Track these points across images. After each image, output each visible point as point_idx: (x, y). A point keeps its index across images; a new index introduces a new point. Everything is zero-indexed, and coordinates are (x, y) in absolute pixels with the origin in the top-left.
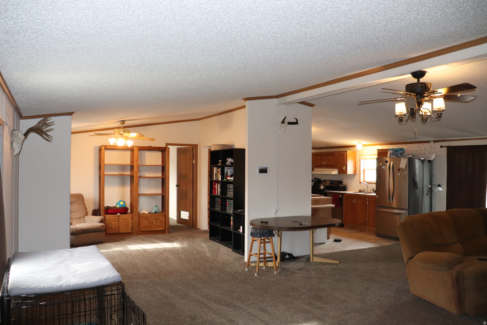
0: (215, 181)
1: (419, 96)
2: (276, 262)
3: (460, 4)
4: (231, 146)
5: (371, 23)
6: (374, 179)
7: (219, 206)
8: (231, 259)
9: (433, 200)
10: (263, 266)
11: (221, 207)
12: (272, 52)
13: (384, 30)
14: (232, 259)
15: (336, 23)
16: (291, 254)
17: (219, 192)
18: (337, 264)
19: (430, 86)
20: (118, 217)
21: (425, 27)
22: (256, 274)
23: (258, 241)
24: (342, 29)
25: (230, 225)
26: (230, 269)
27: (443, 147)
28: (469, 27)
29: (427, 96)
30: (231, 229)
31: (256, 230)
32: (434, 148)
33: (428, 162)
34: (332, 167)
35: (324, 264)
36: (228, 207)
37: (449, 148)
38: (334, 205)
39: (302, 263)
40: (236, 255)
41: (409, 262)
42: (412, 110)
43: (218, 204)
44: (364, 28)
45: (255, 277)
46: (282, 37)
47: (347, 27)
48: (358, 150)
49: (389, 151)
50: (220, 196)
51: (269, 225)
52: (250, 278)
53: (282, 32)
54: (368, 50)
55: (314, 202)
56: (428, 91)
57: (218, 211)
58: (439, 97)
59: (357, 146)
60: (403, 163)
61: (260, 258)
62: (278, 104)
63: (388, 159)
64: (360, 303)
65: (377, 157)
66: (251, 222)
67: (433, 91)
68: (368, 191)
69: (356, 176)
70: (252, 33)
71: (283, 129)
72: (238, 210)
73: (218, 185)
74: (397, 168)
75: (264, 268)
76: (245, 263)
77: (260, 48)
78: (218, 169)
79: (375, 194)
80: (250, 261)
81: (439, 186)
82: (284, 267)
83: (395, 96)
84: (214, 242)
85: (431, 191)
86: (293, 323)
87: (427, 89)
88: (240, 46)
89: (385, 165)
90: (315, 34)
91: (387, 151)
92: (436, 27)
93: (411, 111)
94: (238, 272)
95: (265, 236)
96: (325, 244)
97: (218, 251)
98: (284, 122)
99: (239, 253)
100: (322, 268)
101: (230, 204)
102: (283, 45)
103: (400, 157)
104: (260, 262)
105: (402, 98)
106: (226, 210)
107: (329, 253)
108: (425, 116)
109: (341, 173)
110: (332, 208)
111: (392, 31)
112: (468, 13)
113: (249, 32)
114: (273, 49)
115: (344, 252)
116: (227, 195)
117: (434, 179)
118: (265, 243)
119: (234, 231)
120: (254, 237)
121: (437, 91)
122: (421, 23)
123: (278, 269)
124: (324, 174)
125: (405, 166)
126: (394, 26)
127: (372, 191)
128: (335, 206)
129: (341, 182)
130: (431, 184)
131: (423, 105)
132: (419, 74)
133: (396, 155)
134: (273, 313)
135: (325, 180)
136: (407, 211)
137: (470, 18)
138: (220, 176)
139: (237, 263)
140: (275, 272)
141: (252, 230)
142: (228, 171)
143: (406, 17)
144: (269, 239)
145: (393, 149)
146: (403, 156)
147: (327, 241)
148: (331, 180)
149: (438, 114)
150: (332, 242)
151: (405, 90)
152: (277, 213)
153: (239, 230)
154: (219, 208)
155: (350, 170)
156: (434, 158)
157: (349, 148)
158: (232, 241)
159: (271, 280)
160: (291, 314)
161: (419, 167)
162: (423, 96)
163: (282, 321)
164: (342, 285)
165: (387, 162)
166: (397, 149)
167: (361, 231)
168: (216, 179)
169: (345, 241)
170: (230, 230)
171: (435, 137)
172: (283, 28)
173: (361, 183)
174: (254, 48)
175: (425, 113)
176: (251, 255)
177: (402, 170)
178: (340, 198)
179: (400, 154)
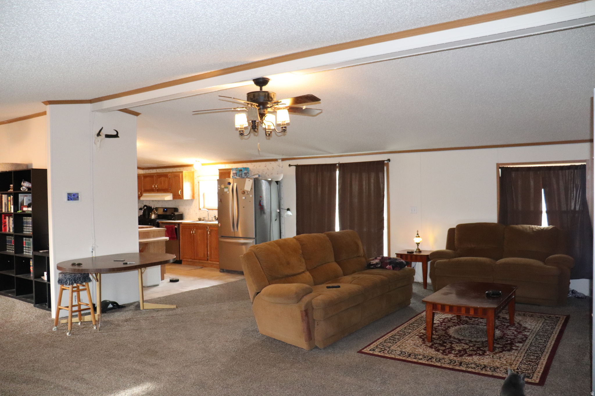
0: (4, 214)
1: (261, 107)
2: (95, 315)
3: (299, 7)
4: (27, 165)
5: (202, 16)
6: (215, 204)
7: (12, 248)
8: (32, 318)
9: (283, 226)
10: (78, 321)
11: (15, 248)
12: (76, 41)
13: (219, 25)
14: (34, 317)
15: (159, 10)
16: (115, 302)
17: (11, 228)
18: (174, 309)
19: (274, 95)
21: (265, 28)
22: (68, 334)
23: (69, 290)
24: (167, 20)
25: (29, 272)
26: (30, 331)
27: (292, 166)
28: (311, 33)
29: (271, 107)
30: (30, 277)
31: (65, 275)
32: (282, 167)
33: (276, 183)
34: (165, 190)
35: (158, 310)
36: (26, 247)
37: (298, 167)
38: (167, 238)
39: (130, 312)
40: (39, 311)
41: (255, 298)
42: (254, 122)
43: (10, 245)
44: (195, 21)
45: (66, 337)
46: (89, 21)
47: (174, 18)
48: (196, 171)
49: (232, 171)
50: (13, 233)
51: (84, 267)
52: (60, 339)
53: (87, 15)
54: (202, 48)
55: (142, 235)
56: (271, 101)
57: (11, 254)
58: (284, 109)
59: (194, 165)
60: (248, 185)
61: (72, 312)
62: (93, 111)
63: (231, 180)
64: (202, 353)
65: (218, 179)
66: (59, 266)
67: (276, 101)
68: (208, 219)
69: (195, 201)
70: (44, 10)
71: (98, 145)
72: (40, 251)
73: (9, 219)
74: (242, 190)
75: (79, 324)
76: (52, 320)
77: (59, 33)
78: (9, 198)
79: (217, 222)
80: (60, 316)
81: (288, 210)
82: (106, 320)
83: (236, 105)
84: (6, 297)
85: (279, 215)
86: (118, 389)
87: (270, 99)
88: (29, 28)
89: (228, 188)
90: (134, 23)
91: (229, 171)
92: (277, 29)
93: (253, 124)
94: (43, 334)
95: (78, 282)
96: (158, 286)
97: (12, 309)
98: (101, 134)
99: (44, 308)
100: (155, 315)
101: (29, 244)
102: (91, 33)
103: (244, 178)
104: (72, 316)
105: (243, 108)
106: (23, 252)
107: (163, 297)
108: (268, 129)
109: (177, 198)
110: (166, 242)
111: (228, 28)
112: (309, 17)
113: (40, 9)
114: (78, 37)
115: (183, 294)
116: (23, 231)
117: (282, 202)
118: (78, 291)
119: (36, 280)
120: (63, 285)
121: (281, 102)
122: (260, 22)
123: (99, 324)
124: (156, 201)
125: (250, 189)
126: (230, 22)
127: (214, 219)
128: (169, 238)
129: (176, 210)
130: (280, 208)
131: (265, 116)
132: (261, 82)
133: (241, 176)
134: (92, 381)
135: (157, 207)
136: (254, 240)
137: (310, 23)
138: (12, 206)
139: (41, 322)
140: (95, 328)
141: (59, 275)
142: (23, 200)
143: (242, 13)
144: (83, 286)
145: (237, 168)
146: (248, 177)
147: (161, 283)
148: (165, 207)
149: (282, 127)
150: (167, 283)
151: (246, 98)
152: (93, 252)
153: (42, 277)
154: (12, 250)
155: (187, 195)
156: (283, 178)
157: (185, 168)
158: (33, 293)
159: (89, 338)
160: (117, 378)
161: (266, 189)
162: (266, 107)
163: (104, 389)
164: (180, 333)
165: (229, 183)
166: (241, 168)
167: (203, 267)
168: (6, 211)
169: (183, 280)
170: (29, 279)
171: (283, 155)
172: (89, 10)
173: (200, 209)
174: (49, 32)
175: (268, 126)
176: (60, 309)
177: (247, 193)
178: (176, 229)
179: (244, 174)
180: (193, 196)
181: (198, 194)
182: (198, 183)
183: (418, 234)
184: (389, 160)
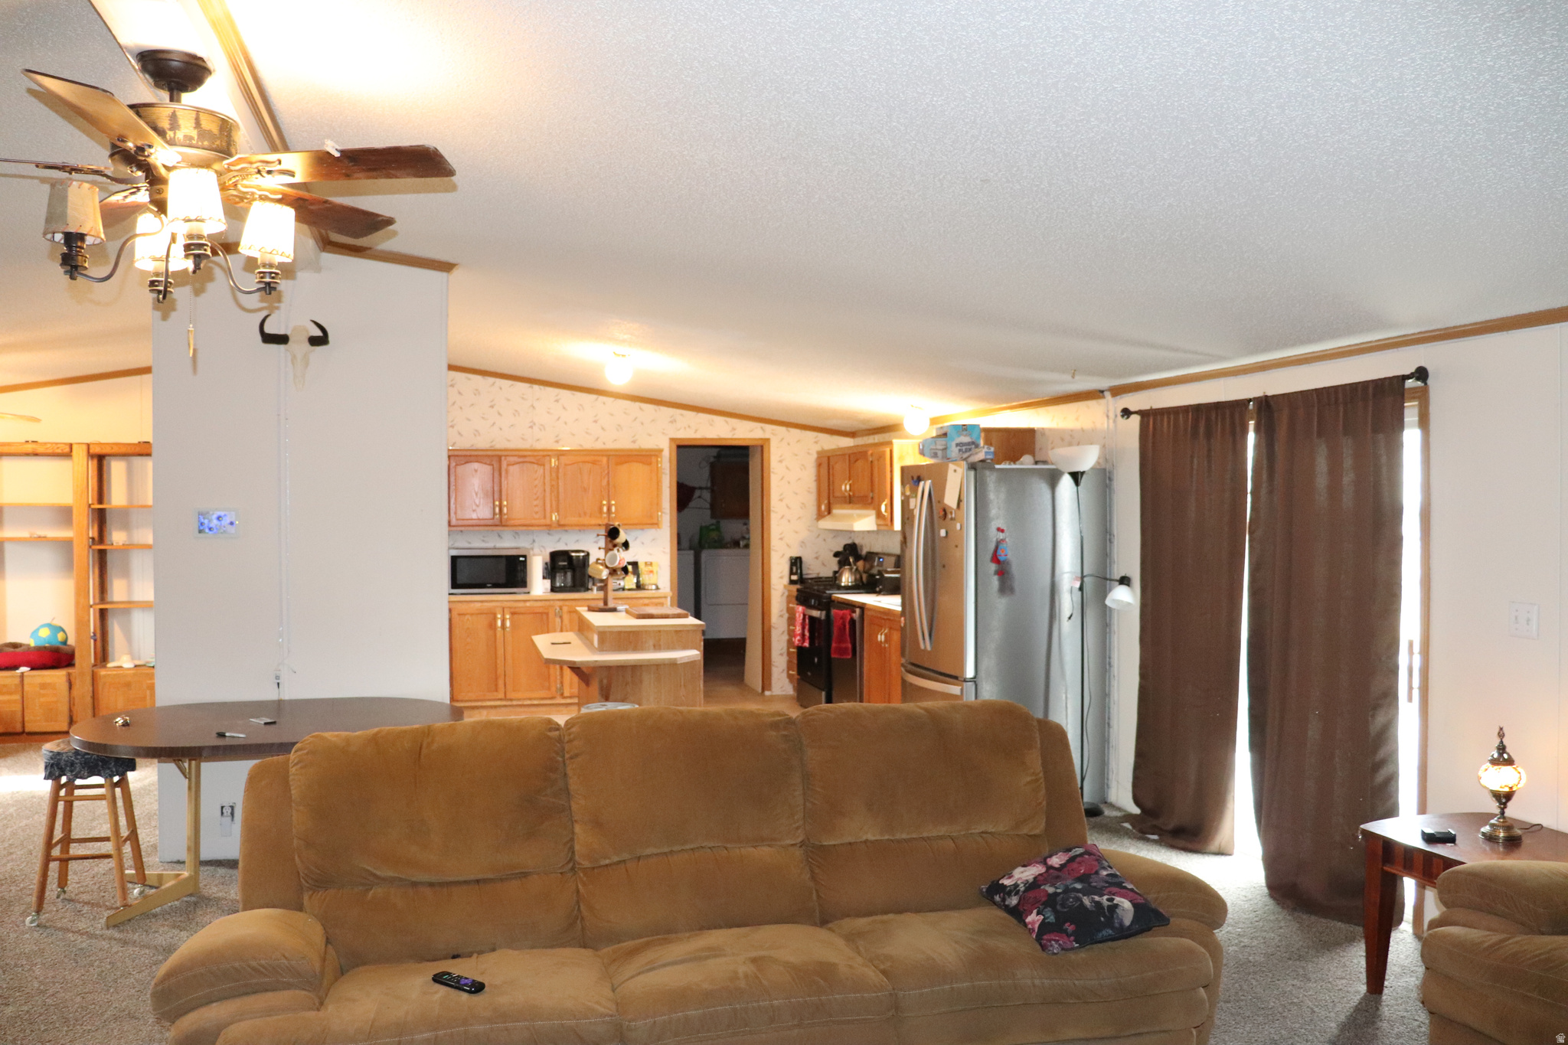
20: (17, 681)
27: (1132, 413)
33: (1072, 480)
34: (864, 501)
60: (953, 487)
74: (941, 506)
81: (1124, 581)
109: (881, 525)
110: (692, 665)
125: (956, 500)
136: (969, 684)
165: (918, 481)
177: (950, 516)
178: (853, 622)
179: (959, 448)
183: (1502, 749)
184: (1421, 374)
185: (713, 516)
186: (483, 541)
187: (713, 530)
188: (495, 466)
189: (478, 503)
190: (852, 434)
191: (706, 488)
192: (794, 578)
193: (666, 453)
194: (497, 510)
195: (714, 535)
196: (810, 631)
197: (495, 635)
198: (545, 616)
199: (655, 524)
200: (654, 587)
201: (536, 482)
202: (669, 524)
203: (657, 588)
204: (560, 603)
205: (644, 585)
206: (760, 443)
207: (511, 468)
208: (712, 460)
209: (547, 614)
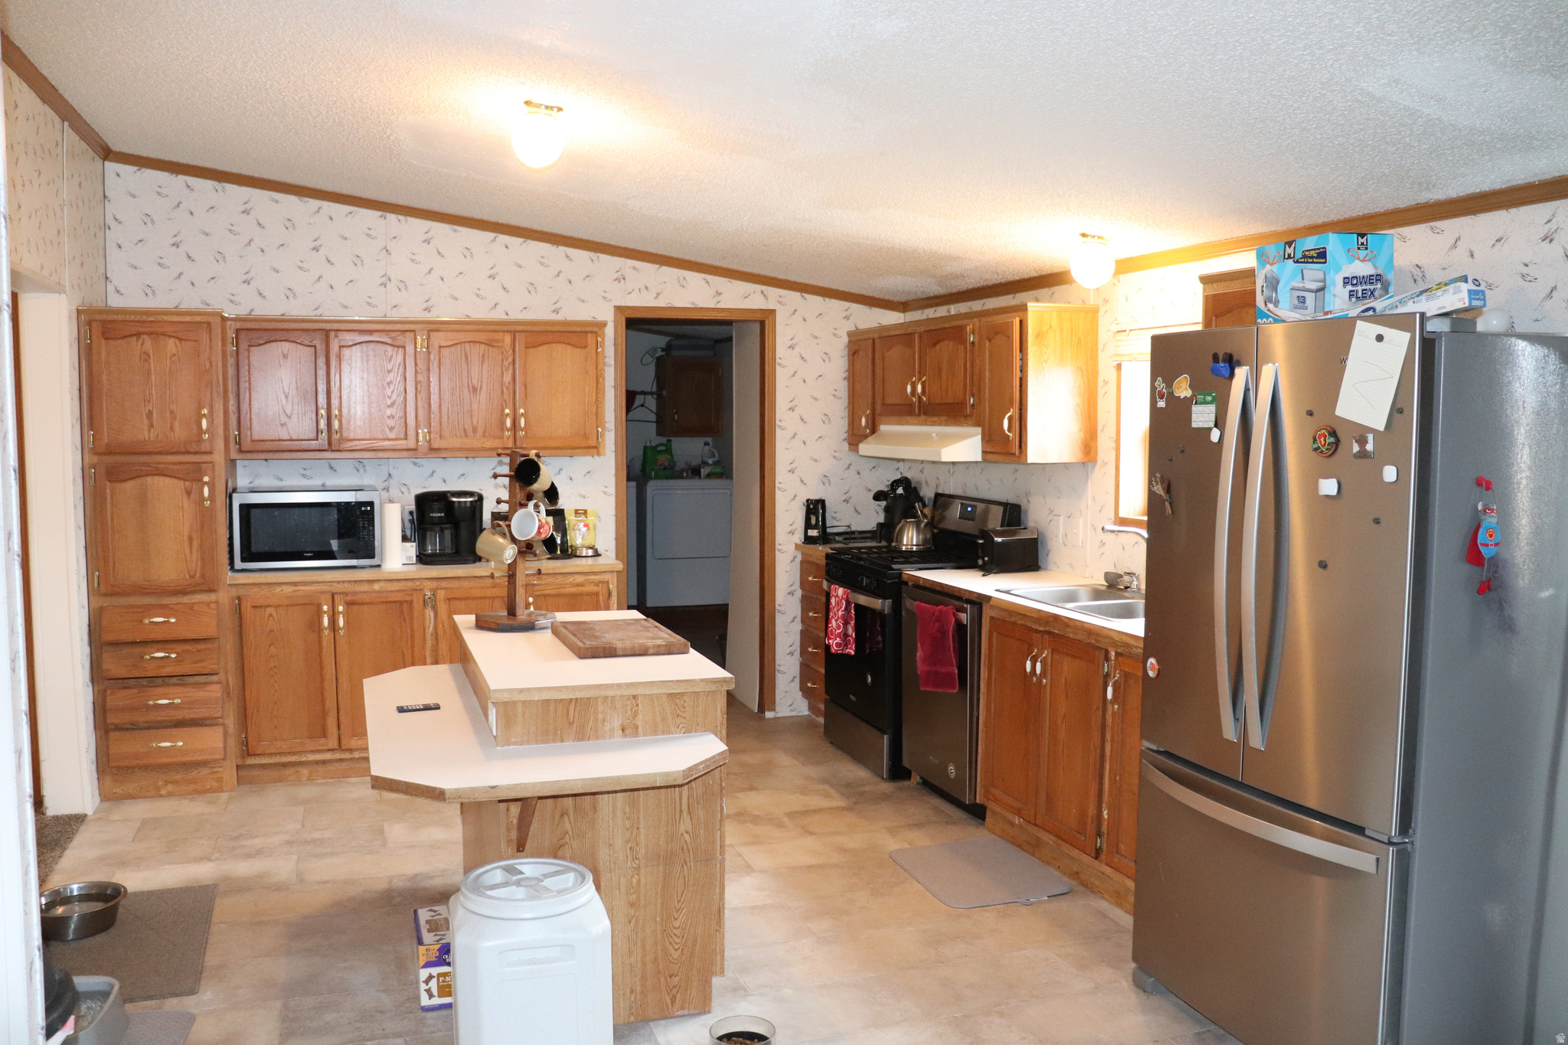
34: (954, 412)
48: (1105, 301)
60: (1373, 378)
69: (1097, 474)
89: (1213, 400)
103: (1341, 318)
109: (994, 454)
124: (933, 463)
125: (1388, 409)
129: (1013, 514)
165: (1227, 365)
173: (1119, 522)
177: (1356, 448)
178: (960, 627)
179: (1349, 288)
180: (1089, 447)
181: (1114, 435)
182: (1113, 373)
185: (660, 432)
186: (304, 476)
187: (660, 451)
188: (318, 347)
189: (289, 412)
190: (903, 306)
191: (651, 393)
192: (813, 533)
193: (609, 331)
194: (323, 424)
195: (663, 458)
196: (857, 629)
197: (320, 641)
198: (405, 606)
199: (593, 448)
200: (590, 552)
201: (391, 377)
202: (613, 448)
203: (597, 554)
204: (434, 584)
205: (574, 548)
206: (758, 317)
207: (346, 352)
208: (659, 353)
209: (411, 603)
